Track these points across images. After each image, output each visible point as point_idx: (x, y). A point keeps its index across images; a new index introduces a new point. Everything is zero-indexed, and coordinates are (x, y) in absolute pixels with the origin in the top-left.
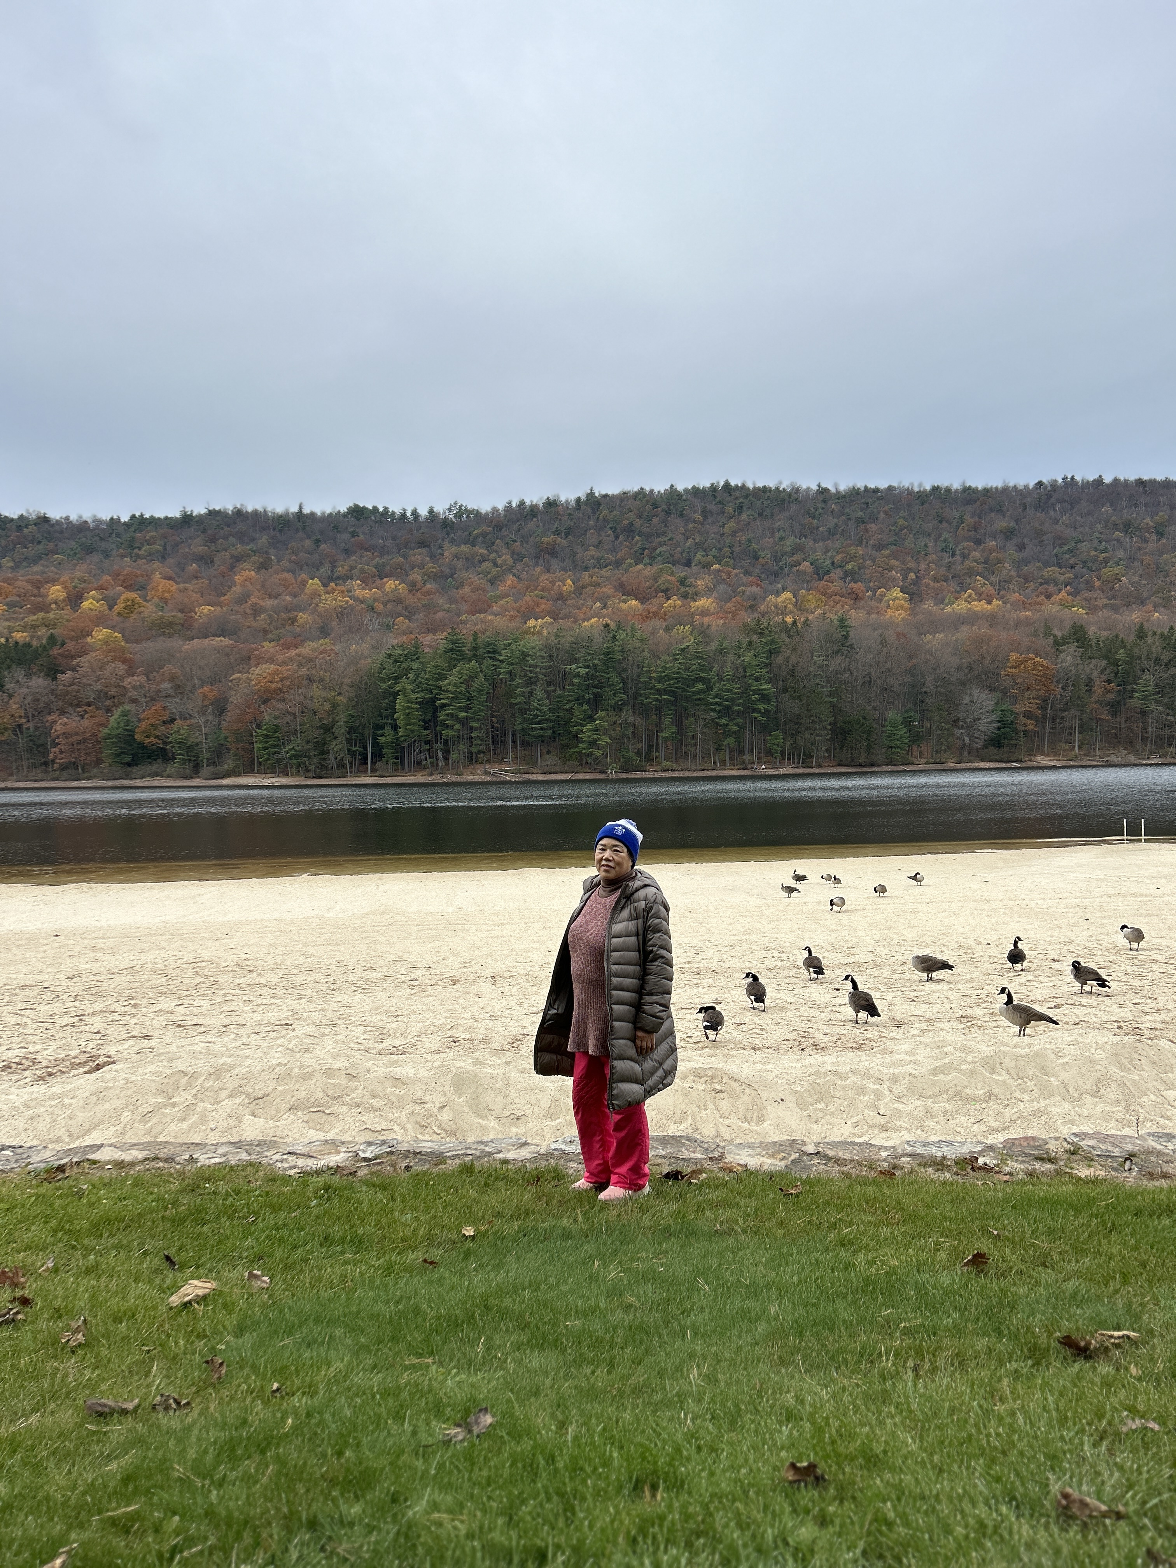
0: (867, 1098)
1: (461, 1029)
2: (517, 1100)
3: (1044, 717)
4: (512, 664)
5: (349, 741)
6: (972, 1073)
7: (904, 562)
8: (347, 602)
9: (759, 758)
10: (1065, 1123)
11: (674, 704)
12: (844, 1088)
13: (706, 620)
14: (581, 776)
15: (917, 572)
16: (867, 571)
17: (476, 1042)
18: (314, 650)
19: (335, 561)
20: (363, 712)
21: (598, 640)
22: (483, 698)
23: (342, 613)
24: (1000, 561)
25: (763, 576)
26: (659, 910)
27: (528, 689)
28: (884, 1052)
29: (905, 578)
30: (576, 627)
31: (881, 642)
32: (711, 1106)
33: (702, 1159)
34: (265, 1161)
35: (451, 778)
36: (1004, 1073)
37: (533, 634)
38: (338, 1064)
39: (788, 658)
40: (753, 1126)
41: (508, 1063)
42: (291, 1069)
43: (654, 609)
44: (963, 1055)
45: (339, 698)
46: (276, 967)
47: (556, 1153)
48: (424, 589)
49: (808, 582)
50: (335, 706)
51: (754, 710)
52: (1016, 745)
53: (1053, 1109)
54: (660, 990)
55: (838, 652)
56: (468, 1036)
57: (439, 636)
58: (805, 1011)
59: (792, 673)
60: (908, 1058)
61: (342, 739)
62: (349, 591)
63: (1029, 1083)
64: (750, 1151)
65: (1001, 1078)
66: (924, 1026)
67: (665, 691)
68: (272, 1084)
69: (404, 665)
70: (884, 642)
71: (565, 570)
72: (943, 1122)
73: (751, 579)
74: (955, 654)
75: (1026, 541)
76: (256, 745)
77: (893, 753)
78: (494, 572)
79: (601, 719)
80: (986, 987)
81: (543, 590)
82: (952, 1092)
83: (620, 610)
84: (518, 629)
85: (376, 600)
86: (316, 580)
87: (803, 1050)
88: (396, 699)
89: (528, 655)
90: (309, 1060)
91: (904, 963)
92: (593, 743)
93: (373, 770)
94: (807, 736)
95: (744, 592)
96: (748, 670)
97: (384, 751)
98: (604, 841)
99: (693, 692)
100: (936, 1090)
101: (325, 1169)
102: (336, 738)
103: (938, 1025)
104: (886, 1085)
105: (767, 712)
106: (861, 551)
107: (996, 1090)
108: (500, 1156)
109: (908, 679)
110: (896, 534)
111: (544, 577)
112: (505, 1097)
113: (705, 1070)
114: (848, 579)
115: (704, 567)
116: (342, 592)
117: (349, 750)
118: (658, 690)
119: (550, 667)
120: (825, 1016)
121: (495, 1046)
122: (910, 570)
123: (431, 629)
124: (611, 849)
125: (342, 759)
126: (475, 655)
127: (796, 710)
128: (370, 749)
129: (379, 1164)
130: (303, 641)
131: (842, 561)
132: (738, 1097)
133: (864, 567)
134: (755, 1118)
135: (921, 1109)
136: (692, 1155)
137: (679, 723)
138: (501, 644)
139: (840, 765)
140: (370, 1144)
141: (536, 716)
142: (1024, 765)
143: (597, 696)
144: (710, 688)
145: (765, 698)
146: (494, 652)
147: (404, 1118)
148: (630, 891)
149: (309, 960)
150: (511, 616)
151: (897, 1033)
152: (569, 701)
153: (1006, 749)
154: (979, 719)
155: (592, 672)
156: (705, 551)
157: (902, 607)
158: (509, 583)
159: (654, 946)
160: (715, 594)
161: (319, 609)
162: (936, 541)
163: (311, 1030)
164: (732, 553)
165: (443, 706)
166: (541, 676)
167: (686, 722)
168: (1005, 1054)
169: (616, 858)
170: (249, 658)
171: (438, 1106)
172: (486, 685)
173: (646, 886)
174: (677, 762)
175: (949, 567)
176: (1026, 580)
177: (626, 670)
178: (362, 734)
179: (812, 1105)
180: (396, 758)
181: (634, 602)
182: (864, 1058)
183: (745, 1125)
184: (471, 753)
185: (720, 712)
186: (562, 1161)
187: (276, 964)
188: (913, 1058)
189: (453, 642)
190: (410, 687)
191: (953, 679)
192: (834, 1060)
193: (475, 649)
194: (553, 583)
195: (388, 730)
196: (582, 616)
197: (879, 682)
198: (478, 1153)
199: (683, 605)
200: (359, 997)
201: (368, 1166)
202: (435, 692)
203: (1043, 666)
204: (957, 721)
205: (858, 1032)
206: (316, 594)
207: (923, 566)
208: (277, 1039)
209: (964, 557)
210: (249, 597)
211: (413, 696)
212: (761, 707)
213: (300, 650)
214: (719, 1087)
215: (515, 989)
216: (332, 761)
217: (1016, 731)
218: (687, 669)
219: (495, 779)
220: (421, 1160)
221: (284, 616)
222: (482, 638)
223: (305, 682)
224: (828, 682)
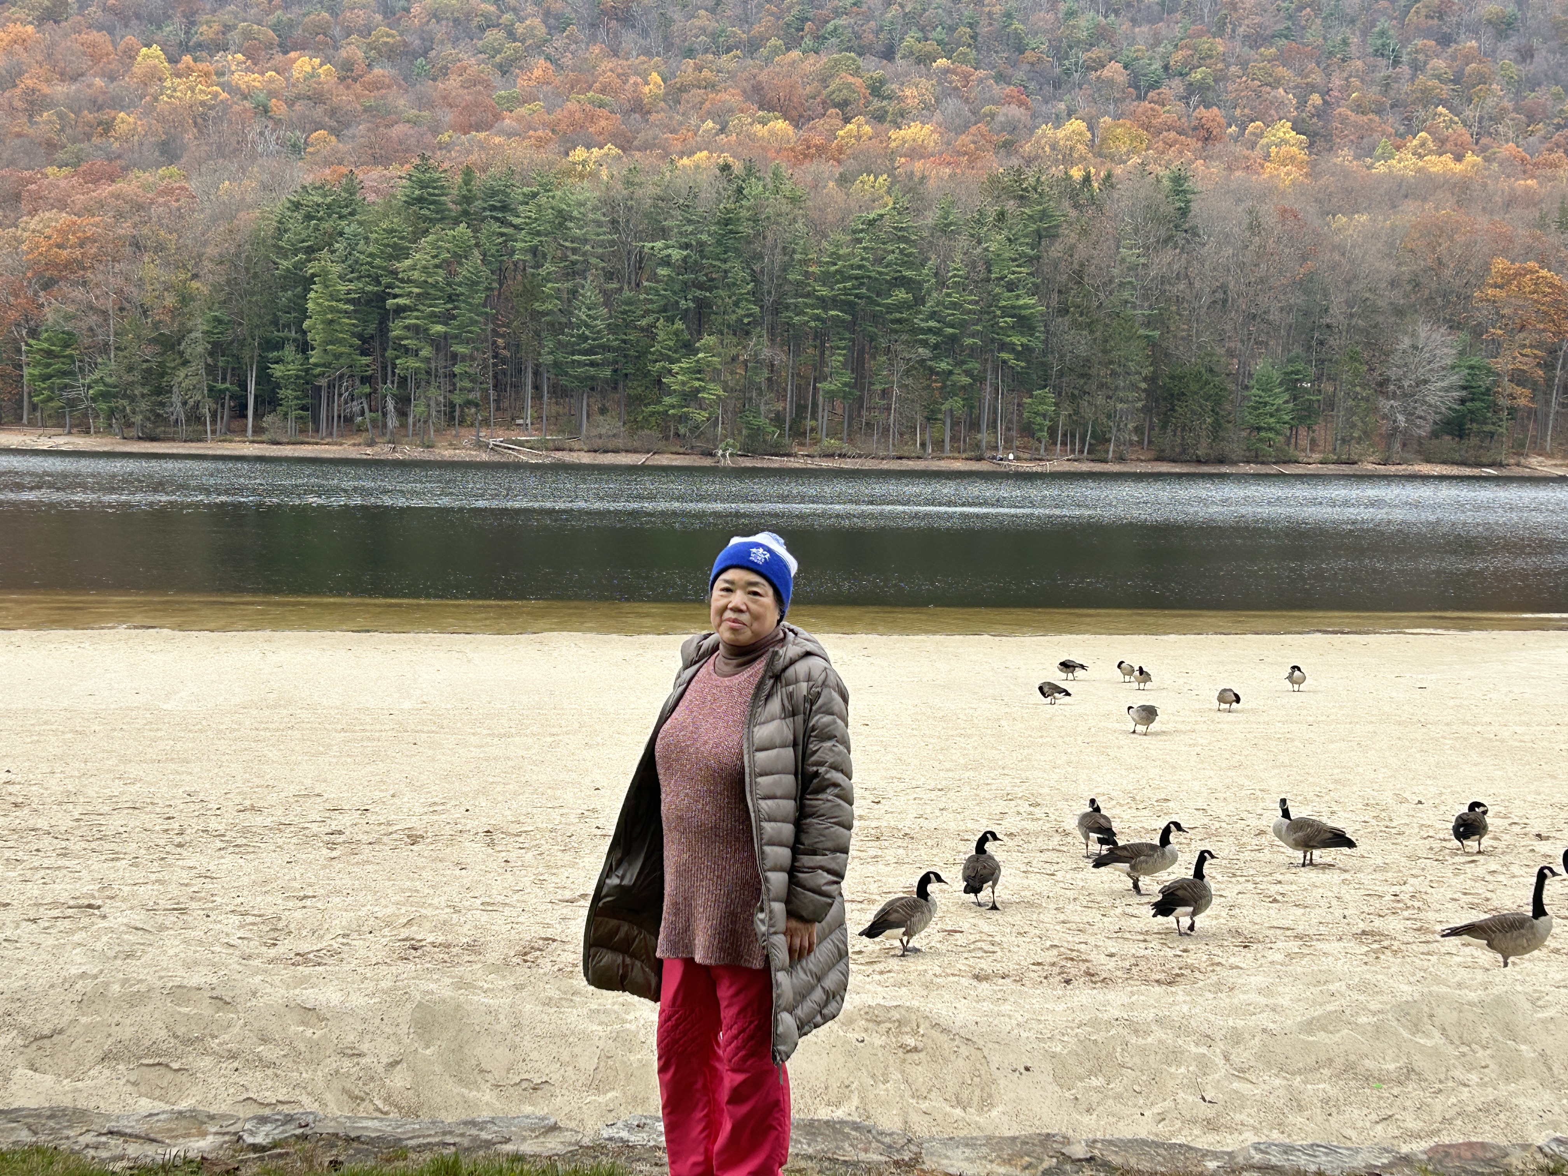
0: (1182, 1070)
1: (427, 925)
2: (534, 1055)
3: (1549, 382)
4: (538, 233)
5: (211, 370)
6: (1379, 1030)
7: (1302, 73)
8: (216, 95)
9: (1008, 441)
10: (1541, 1127)
11: (850, 327)
12: (1143, 1051)
13: (918, 166)
14: (664, 460)
15: (1325, 93)
16: (1231, 87)
17: (454, 951)
18: (145, 187)
19: (193, 14)
20: (241, 314)
21: (707, 195)
22: (479, 298)
23: (204, 117)
24: (1483, 79)
25: (1032, 86)
26: (832, 700)
27: (569, 285)
28: (1218, 987)
29: (1302, 103)
30: (665, 168)
31: (1250, 227)
32: (896, 1076)
33: (879, 1163)
34: (64, 1145)
35: (409, 451)
36: (1437, 1034)
37: (582, 176)
38: (195, 980)
39: (1072, 247)
40: (972, 1115)
41: (519, 987)
42: (107, 984)
43: (818, 140)
44: (1362, 998)
45: (195, 284)
46: (67, 799)
47: (610, 1145)
48: (368, 78)
49: (1116, 101)
50: (185, 299)
51: (1003, 347)
52: (1492, 435)
53: (1520, 1101)
54: (829, 844)
55: (1166, 241)
56: (441, 939)
57: (395, 170)
58: (1075, 913)
59: (1078, 276)
60: (1262, 1000)
61: (198, 366)
62: (220, 74)
63: (1481, 1053)
64: (968, 1151)
65: (1429, 1043)
66: (1293, 946)
67: (835, 303)
68: (71, 1012)
69: (326, 225)
70: (1255, 227)
71: (647, 52)
72: (1320, 1118)
73: (1008, 90)
74: (1389, 255)
75: (1535, 42)
76: (26, 371)
77: (1261, 440)
78: (510, 48)
79: (707, 349)
80: (1411, 881)
81: (603, 91)
82: (1339, 1063)
83: (751, 137)
84: (551, 164)
85: (271, 94)
86: (156, 49)
87: (1068, 982)
88: (307, 290)
89: (571, 218)
90: (137, 970)
91: (1262, 833)
92: (691, 397)
93: (258, 430)
94: (1100, 400)
95: (993, 115)
96: (995, 269)
97: (282, 393)
98: (731, 575)
99: (887, 306)
100: (1311, 1061)
101: (178, 1162)
102: (185, 363)
103: (1319, 945)
104: (1219, 1047)
105: (1025, 352)
106: (1220, 46)
107: (1420, 1063)
108: (509, 1148)
109: (1298, 299)
110: (1290, 17)
111: (606, 65)
112: (513, 1048)
113: (888, 1009)
114: (1194, 100)
115: (919, 61)
116: (207, 74)
117: (211, 389)
118: (822, 299)
119: (612, 243)
120: (1111, 923)
121: (492, 957)
122: (1312, 88)
123: (380, 159)
124: (743, 588)
125: (197, 405)
126: (466, 213)
127: (1083, 350)
128: (252, 387)
129: (280, 1156)
130: (126, 169)
131: (1185, 64)
132: (946, 1060)
133: (1225, 78)
134: (976, 1099)
135: (1282, 1092)
136: (863, 1156)
137: (857, 364)
138: (517, 194)
139: (1159, 459)
140: (263, 1120)
141: (584, 338)
142: (1505, 472)
143: (702, 305)
144: (920, 300)
145: (1024, 323)
146: (504, 208)
147: (321, 1085)
148: (780, 664)
149: (132, 789)
150: (539, 139)
151: (1243, 959)
152: (647, 312)
153: (1474, 441)
154: (1426, 382)
155: (695, 256)
156: (922, 30)
157: (1293, 159)
158: (537, 73)
159: (821, 764)
160: (938, 116)
161: (159, 107)
162: (1365, 33)
163: (138, 918)
164: (974, 37)
165: (400, 310)
166: (593, 260)
167: (871, 364)
168: (1440, 999)
169: (753, 607)
170: (18, 197)
171: (385, 1060)
172: (485, 271)
173: (808, 654)
174: (851, 440)
175: (1386, 86)
176: (1531, 119)
177: (760, 257)
178: (238, 358)
179: (1081, 1079)
180: (304, 408)
181: (781, 125)
182: (1181, 997)
183: (958, 1111)
184: (452, 406)
185: (936, 347)
186: (622, 1161)
187: (68, 793)
188: (1271, 1001)
189: (423, 185)
190: (336, 269)
191: (1382, 303)
192: (1126, 1000)
193: (467, 199)
194: (624, 77)
195: (289, 352)
196: (679, 147)
197: (1242, 304)
198: (466, 1142)
199: (876, 135)
200: (229, 860)
201: (261, 1159)
202: (384, 281)
203: (1552, 285)
204: (1383, 383)
205: (1170, 953)
206: (153, 76)
207: (1337, 82)
208: (71, 932)
209: (1417, 67)
210: (20, 74)
211: (342, 288)
212: (1017, 340)
213: (120, 186)
214: (911, 1042)
215: (529, 855)
216: (176, 409)
217: (1495, 408)
218: (879, 261)
219: (496, 458)
220: (358, 1151)
221: (89, 116)
222: (481, 179)
223: (128, 250)
224: (1145, 297)
